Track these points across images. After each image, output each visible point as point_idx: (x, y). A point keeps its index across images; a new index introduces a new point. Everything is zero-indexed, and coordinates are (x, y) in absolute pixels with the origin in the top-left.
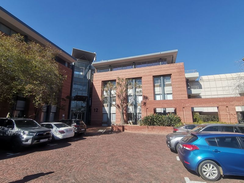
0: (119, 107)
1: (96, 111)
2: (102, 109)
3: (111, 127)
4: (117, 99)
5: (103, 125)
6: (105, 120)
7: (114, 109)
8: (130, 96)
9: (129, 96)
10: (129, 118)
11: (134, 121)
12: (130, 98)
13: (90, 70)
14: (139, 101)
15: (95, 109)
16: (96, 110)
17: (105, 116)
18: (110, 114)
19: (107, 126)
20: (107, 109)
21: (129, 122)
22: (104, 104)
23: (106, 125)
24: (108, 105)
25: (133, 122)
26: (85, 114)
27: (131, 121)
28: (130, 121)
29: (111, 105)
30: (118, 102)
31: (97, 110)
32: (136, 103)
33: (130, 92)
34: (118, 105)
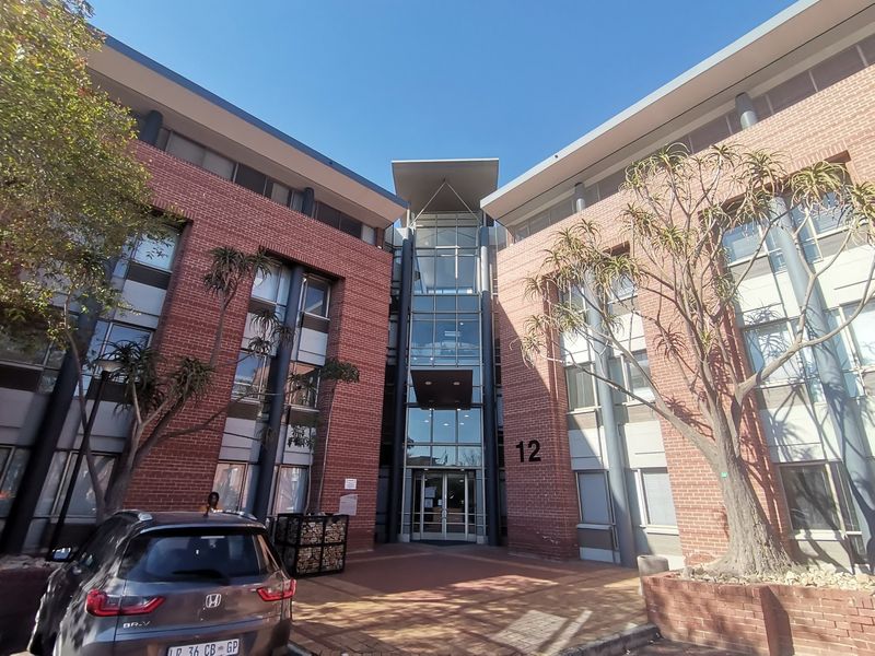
0: (687, 418)
1: (532, 459)
2: (564, 445)
3: (636, 582)
4: (657, 364)
5: (587, 553)
6: (595, 518)
7: (646, 440)
8: (769, 325)
9: (750, 327)
10: (806, 510)
11: (864, 531)
12: (763, 344)
14: (865, 353)
15: (520, 446)
16: (528, 452)
17: (589, 488)
18: (627, 474)
19: (613, 565)
20: (596, 438)
21: (805, 546)
22: (576, 411)
23: (603, 555)
24: (598, 414)
25: (849, 545)
26: (481, 476)
27: (830, 534)
28: (817, 534)
29: (620, 416)
30: (677, 379)
31: (532, 452)
32: (842, 372)
33: (757, 294)
34: (676, 407)
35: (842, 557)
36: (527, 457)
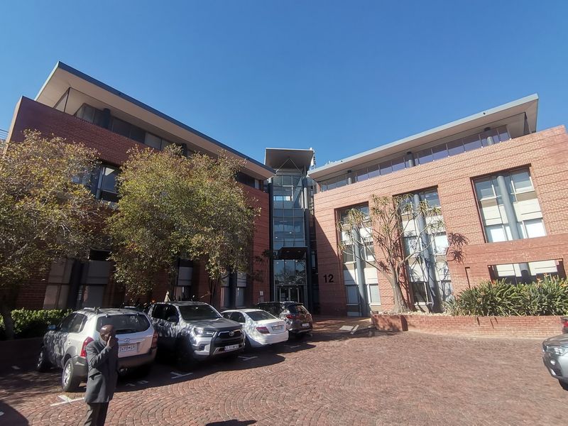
0: (385, 268)
1: (330, 281)
2: (342, 276)
3: (370, 320)
4: (376, 247)
5: (350, 314)
6: (353, 301)
7: (371, 274)
8: (411, 237)
9: (408, 237)
10: (417, 295)
11: (432, 303)
12: (410, 243)
13: (305, 189)
14: (438, 249)
15: (325, 276)
16: (328, 279)
17: (350, 291)
18: (364, 286)
19: (359, 317)
20: (354, 274)
21: (417, 307)
22: (347, 263)
23: (356, 314)
24: (355, 264)
25: (429, 306)
26: (306, 288)
27: (424, 303)
28: (421, 304)
29: (363, 264)
30: (382, 255)
31: (330, 278)
32: (431, 255)
33: (410, 227)
34: (382, 264)
35: (426, 309)
36: (328, 281)
